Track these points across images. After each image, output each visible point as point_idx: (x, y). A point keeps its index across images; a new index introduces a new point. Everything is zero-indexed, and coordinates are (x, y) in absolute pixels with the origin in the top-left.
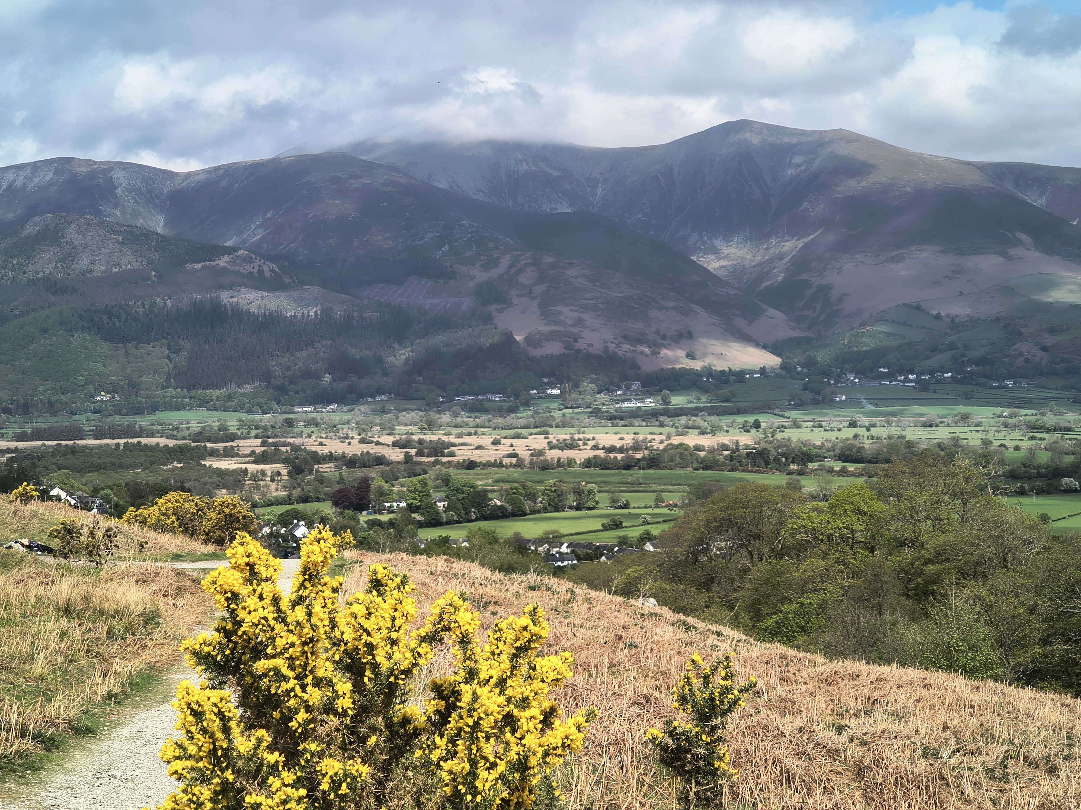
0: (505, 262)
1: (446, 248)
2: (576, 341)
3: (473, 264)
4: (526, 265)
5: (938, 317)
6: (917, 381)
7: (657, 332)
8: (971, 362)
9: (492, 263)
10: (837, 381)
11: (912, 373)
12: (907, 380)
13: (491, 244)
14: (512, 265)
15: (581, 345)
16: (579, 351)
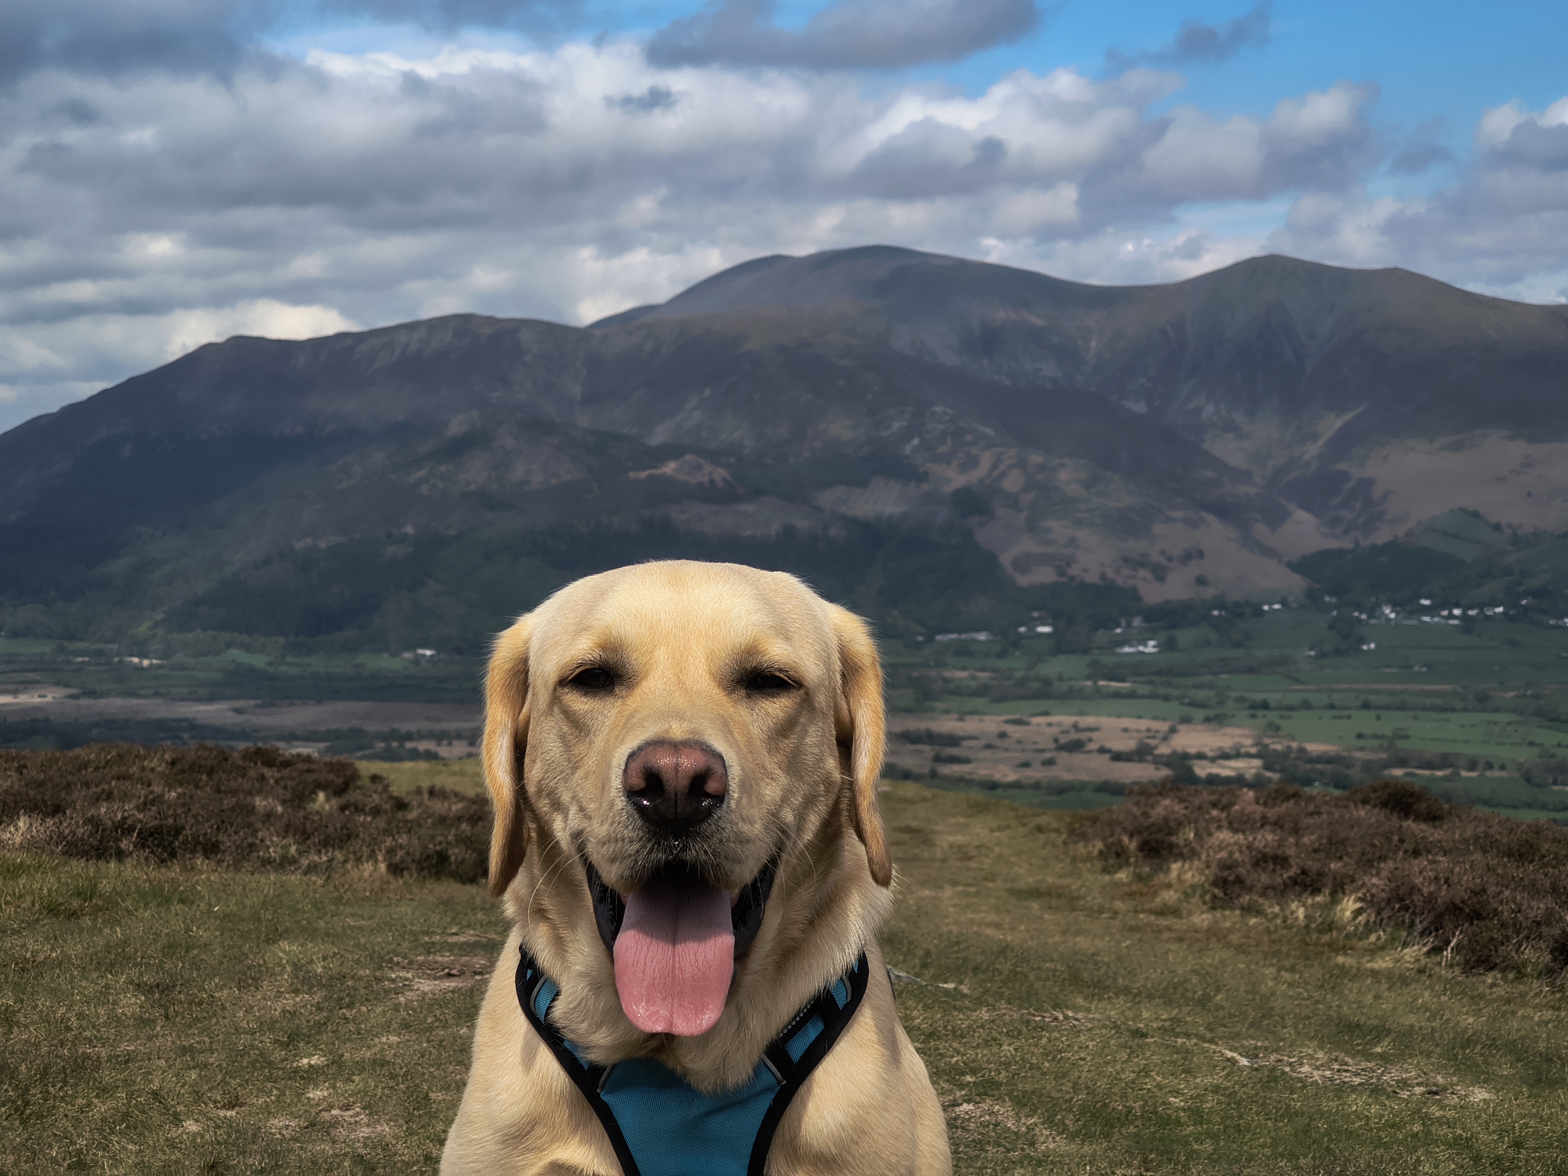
0: (986, 459)
1: (916, 441)
2: (1069, 565)
3: (949, 464)
4: (1012, 466)
5: (1497, 527)
6: (1464, 618)
7: (1163, 553)
8: (1526, 594)
9: (971, 462)
10: (1371, 616)
11: (1457, 606)
12: (1451, 616)
13: (969, 438)
14: (994, 466)
15: (1074, 570)
16: (1072, 578)
